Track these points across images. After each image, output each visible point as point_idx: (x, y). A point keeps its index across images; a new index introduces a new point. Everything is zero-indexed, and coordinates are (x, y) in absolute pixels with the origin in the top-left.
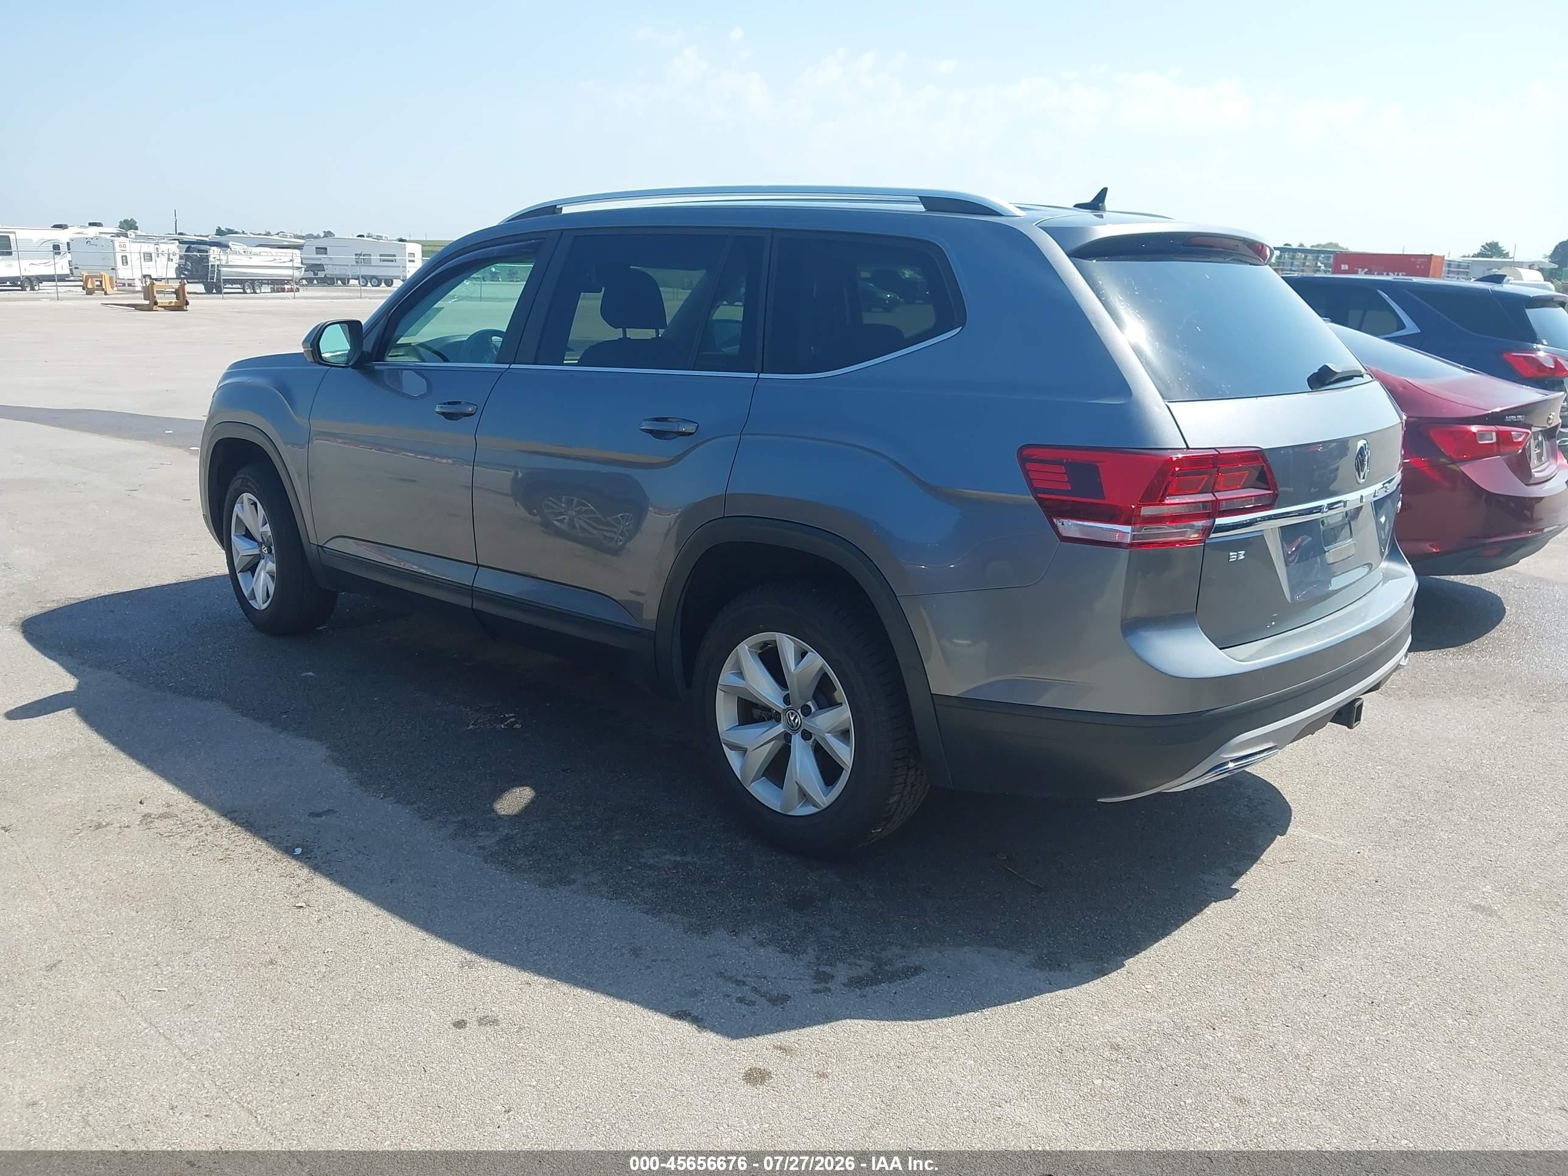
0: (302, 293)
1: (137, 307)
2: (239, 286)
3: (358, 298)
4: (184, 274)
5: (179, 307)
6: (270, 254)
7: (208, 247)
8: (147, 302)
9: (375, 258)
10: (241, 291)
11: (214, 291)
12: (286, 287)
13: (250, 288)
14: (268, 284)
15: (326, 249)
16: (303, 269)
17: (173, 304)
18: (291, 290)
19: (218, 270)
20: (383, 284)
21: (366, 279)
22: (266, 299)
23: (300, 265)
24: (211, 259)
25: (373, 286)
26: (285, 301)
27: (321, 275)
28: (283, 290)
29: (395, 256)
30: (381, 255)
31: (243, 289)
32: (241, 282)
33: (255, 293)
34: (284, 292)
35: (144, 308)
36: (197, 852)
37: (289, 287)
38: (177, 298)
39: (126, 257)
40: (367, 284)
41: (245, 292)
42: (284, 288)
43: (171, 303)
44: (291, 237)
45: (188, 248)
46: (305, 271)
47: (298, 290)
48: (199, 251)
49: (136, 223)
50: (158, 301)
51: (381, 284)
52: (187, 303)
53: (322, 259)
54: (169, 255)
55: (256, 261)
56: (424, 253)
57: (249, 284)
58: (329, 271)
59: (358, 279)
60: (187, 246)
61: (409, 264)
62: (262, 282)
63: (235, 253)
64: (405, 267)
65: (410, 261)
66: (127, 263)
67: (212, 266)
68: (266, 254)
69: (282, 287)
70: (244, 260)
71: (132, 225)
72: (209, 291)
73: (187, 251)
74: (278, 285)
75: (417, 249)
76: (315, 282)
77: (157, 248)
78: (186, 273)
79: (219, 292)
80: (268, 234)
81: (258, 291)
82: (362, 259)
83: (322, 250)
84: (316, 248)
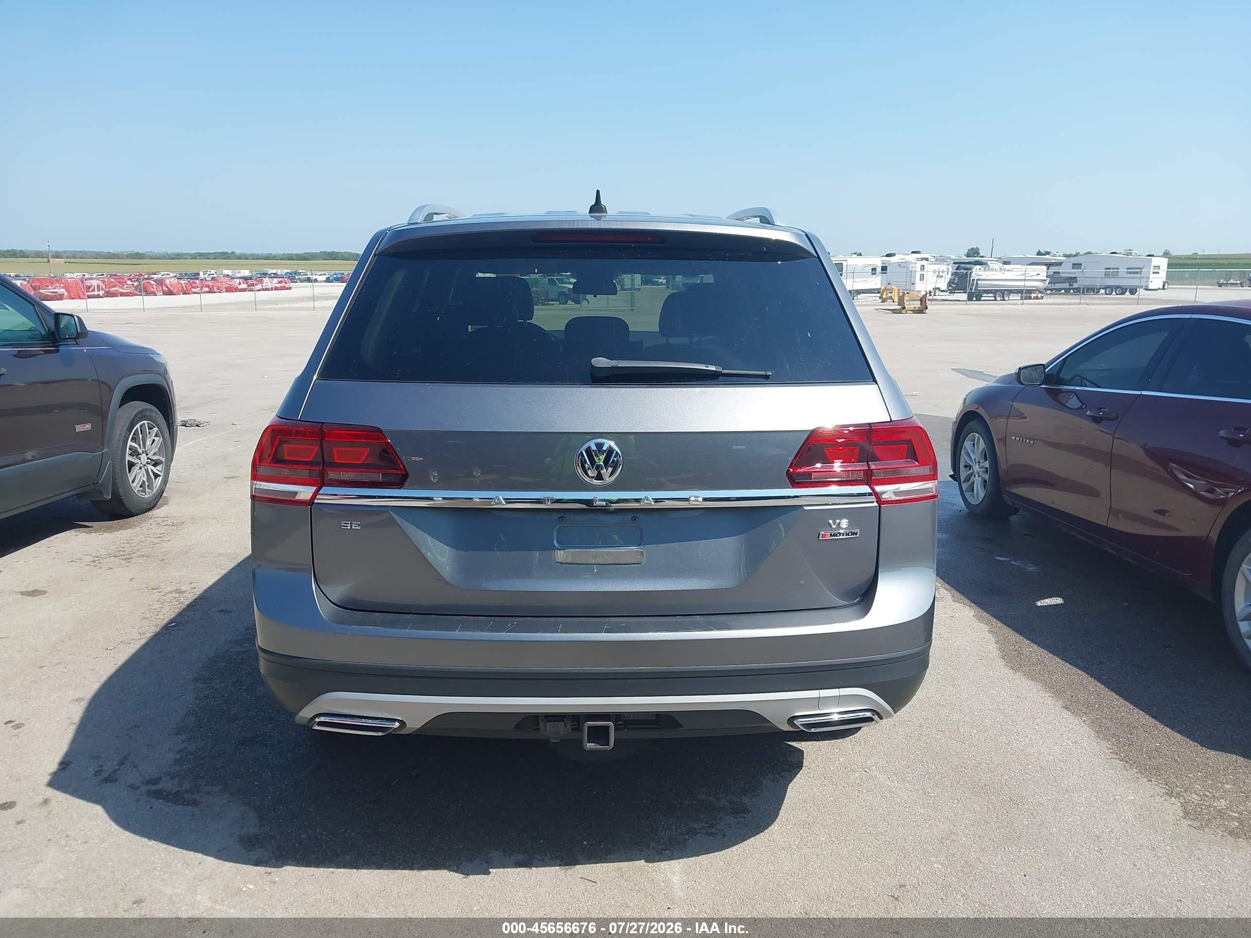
0: (1045, 300)
1: (894, 311)
2: (992, 295)
4: (952, 287)
5: (921, 310)
6: (1020, 270)
7: (972, 266)
8: (899, 307)
9: (1123, 271)
10: (993, 298)
11: (974, 299)
12: (1033, 295)
13: (1000, 296)
14: (1017, 293)
16: (1048, 281)
17: (917, 309)
18: (1037, 298)
19: (977, 283)
20: (1128, 293)
21: (1110, 289)
22: (1014, 303)
23: (1045, 278)
24: (973, 275)
25: (1117, 294)
26: (1030, 306)
27: (1075, 285)
28: (1030, 298)
30: (1128, 269)
31: (995, 297)
32: (995, 292)
33: (1004, 300)
34: (1031, 299)
35: (897, 311)
37: (1035, 295)
38: (921, 305)
40: (1112, 292)
41: (996, 300)
42: (1031, 297)
43: (915, 307)
44: (1060, 256)
45: (958, 267)
46: (1049, 283)
47: (1042, 298)
48: (965, 269)
49: (979, 249)
50: (906, 306)
51: (1125, 293)
52: (927, 308)
53: (1076, 272)
54: (939, 272)
55: (1008, 275)
56: (1170, 266)
57: (1001, 293)
58: (1080, 283)
59: (1105, 288)
60: (957, 265)
61: (1152, 276)
62: (1011, 292)
63: (992, 270)
64: (1149, 278)
65: (1154, 273)
67: (973, 280)
68: (1017, 270)
69: (1030, 295)
70: (998, 275)
71: (976, 252)
72: (970, 298)
73: (956, 270)
74: (1026, 294)
75: (1163, 263)
78: (953, 286)
79: (978, 299)
81: (1006, 299)
82: (1111, 272)
83: (1077, 266)
84: (1073, 264)
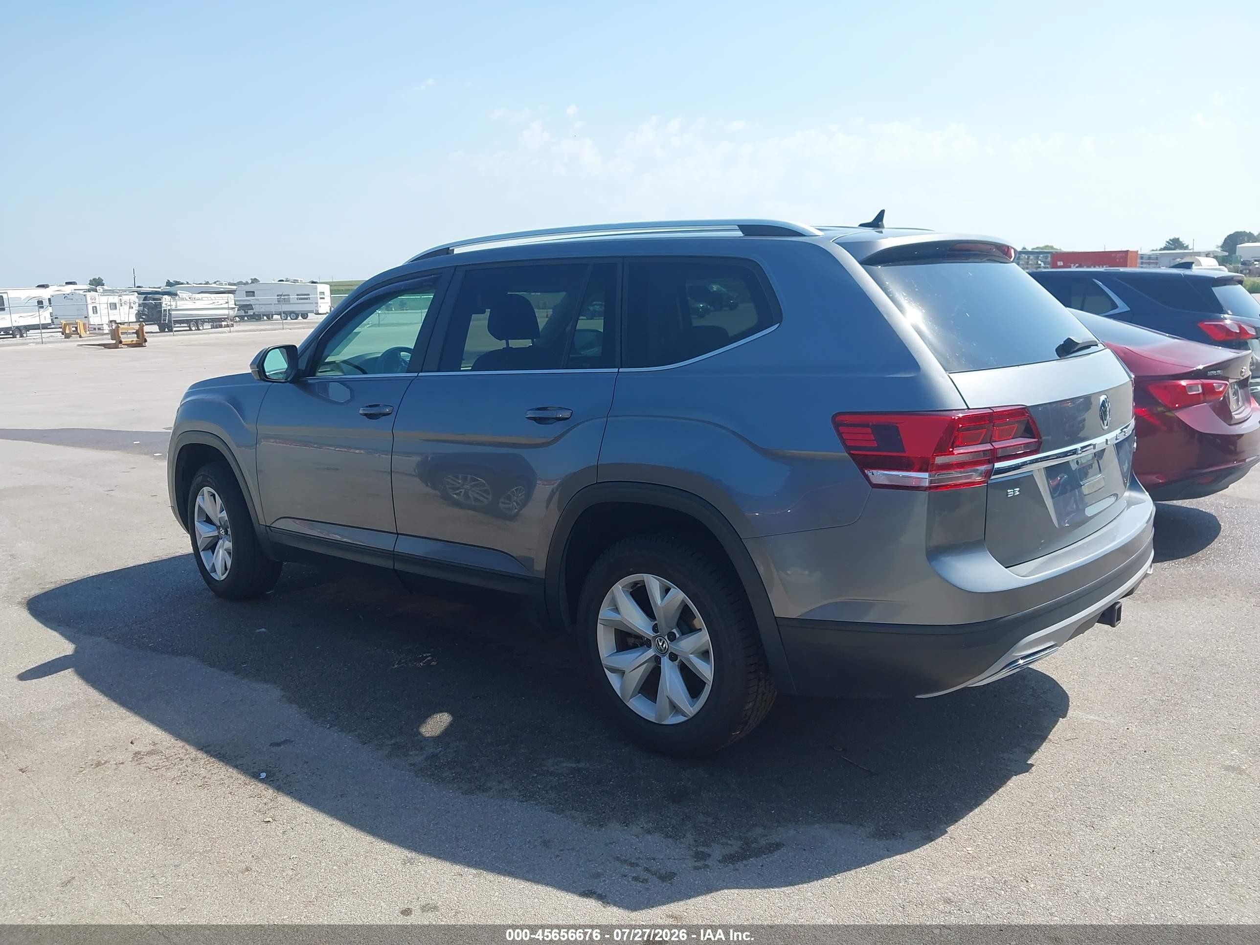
0: (236, 328)
1: (106, 346)
2: (186, 325)
3: (280, 329)
4: (143, 318)
5: (139, 344)
6: (210, 299)
7: (161, 296)
8: (114, 342)
9: (293, 297)
10: (188, 328)
11: (166, 330)
12: (223, 323)
13: (194, 326)
14: (209, 322)
15: (254, 292)
16: (236, 309)
17: (134, 342)
18: (227, 326)
19: (169, 313)
20: (300, 318)
21: (286, 315)
22: (207, 334)
23: (234, 306)
24: (163, 305)
25: (292, 319)
26: (223, 334)
27: (250, 312)
28: (221, 326)
29: (309, 295)
30: (298, 295)
31: (189, 327)
32: (188, 322)
33: (199, 329)
34: (222, 327)
35: (111, 346)
36: (181, 781)
37: (226, 323)
38: (138, 337)
39: (96, 307)
40: (287, 318)
41: (191, 330)
42: (222, 325)
43: (133, 341)
44: (226, 284)
45: (145, 297)
46: (238, 310)
47: (232, 325)
48: (154, 299)
49: (103, 280)
50: (123, 340)
51: (298, 317)
52: (146, 341)
53: (251, 300)
54: (130, 303)
55: (199, 305)
56: (332, 292)
57: (194, 323)
58: (257, 310)
59: (280, 314)
60: (145, 296)
61: (320, 301)
62: (204, 321)
63: (183, 299)
64: (317, 303)
65: (321, 298)
66: (97, 312)
67: (164, 310)
68: (206, 299)
69: (220, 323)
70: (189, 305)
71: (99, 282)
72: (162, 330)
73: (144, 300)
74: (216, 322)
75: (326, 289)
76: (246, 318)
77: (121, 299)
78: (144, 317)
79: (171, 330)
80: (207, 283)
81: (201, 328)
82: (283, 299)
83: (251, 293)
84: (246, 292)
